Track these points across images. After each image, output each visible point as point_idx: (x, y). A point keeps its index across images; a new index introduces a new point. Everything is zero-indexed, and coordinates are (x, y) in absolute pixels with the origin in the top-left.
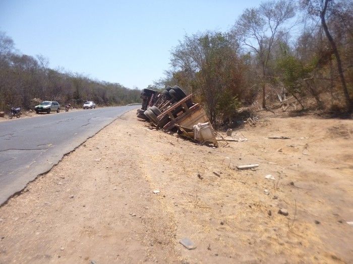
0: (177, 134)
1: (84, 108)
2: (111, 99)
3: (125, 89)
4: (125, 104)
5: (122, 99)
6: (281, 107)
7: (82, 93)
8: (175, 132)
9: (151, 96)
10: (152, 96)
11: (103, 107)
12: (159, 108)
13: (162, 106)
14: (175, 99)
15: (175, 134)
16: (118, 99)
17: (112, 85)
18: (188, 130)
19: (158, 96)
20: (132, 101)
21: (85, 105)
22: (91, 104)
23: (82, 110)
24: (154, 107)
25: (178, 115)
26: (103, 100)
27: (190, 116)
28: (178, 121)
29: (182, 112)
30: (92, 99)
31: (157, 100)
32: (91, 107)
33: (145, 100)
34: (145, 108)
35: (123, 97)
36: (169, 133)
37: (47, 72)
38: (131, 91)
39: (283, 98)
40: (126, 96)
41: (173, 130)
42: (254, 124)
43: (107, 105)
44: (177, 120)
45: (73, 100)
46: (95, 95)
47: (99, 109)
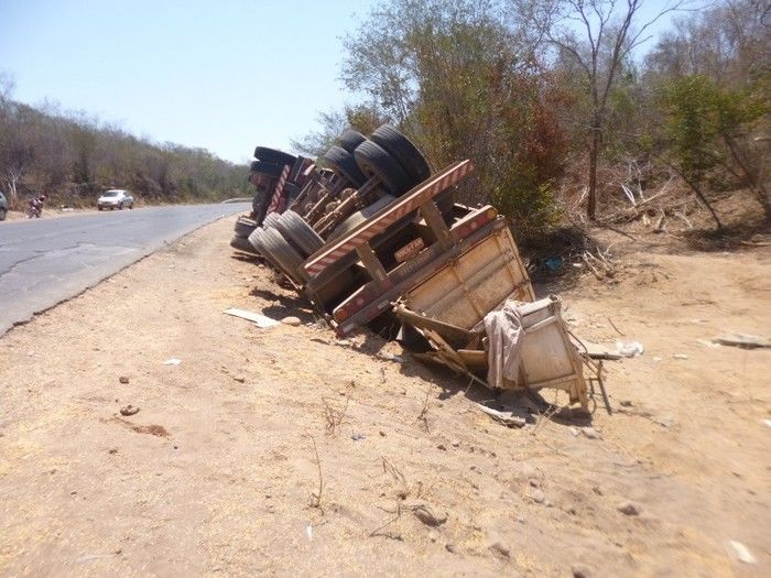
0: (399, 350)
1: (101, 208)
2: (185, 186)
3: (220, 164)
4: (220, 199)
5: (213, 187)
6: (638, 218)
7: (99, 169)
8: (391, 337)
9: (279, 174)
10: (285, 174)
11: (158, 204)
12: (313, 220)
13: (322, 210)
14: (381, 186)
15: (392, 350)
16: (201, 186)
17: (189, 152)
18: (457, 339)
19: (307, 172)
20: (237, 191)
21: (103, 199)
22: (120, 196)
23: (95, 212)
24: (289, 217)
25: (399, 255)
26: (159, 188)
27: (453, 262)
28: (402, 286)
29: (419, 242)
30: (127, 183)
31: (300, 186)
32: (120, 206)
33: (260, 188)
34: (259, 215)
35: (213, 184)
36: (360, 340)
37: (14, 110)
38: (237, 168)
39: (636, 195)
40: (223, 178)
41: (380, 327)
42: (609, 275)
43: (171, 201)
44: (397, 280)
45: (69, 184)
46: (139, 175)
47: (146, 210)
